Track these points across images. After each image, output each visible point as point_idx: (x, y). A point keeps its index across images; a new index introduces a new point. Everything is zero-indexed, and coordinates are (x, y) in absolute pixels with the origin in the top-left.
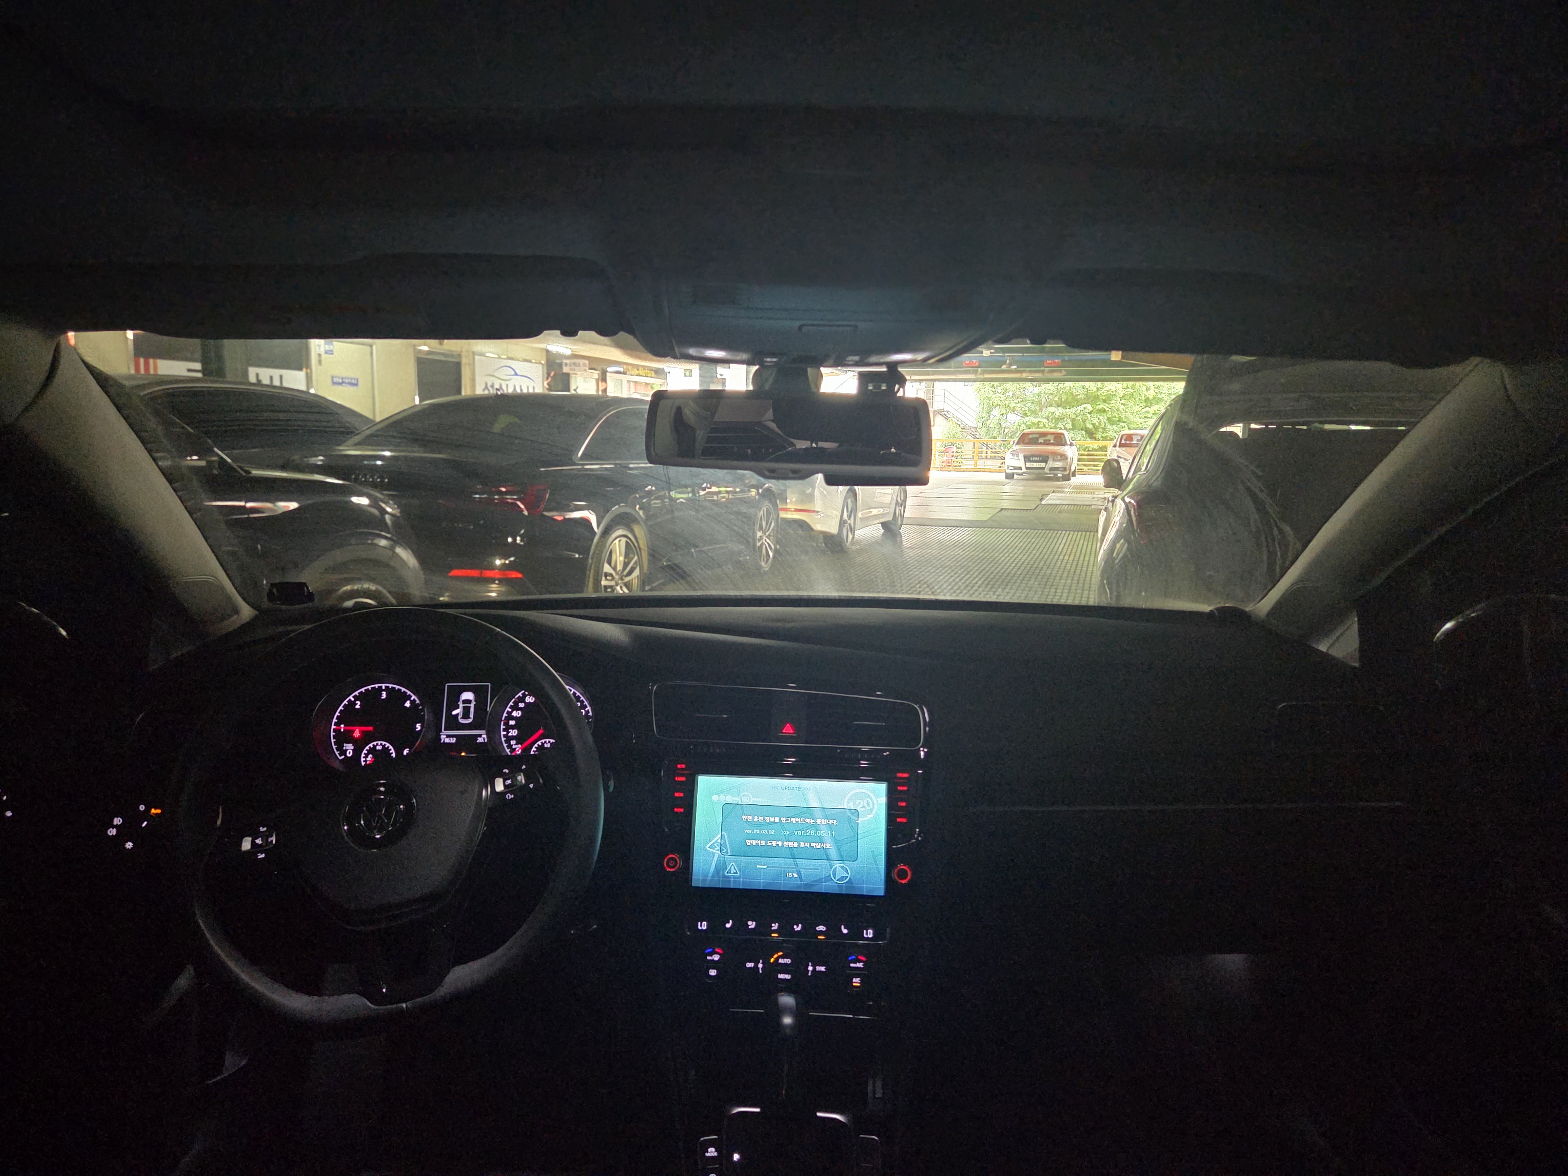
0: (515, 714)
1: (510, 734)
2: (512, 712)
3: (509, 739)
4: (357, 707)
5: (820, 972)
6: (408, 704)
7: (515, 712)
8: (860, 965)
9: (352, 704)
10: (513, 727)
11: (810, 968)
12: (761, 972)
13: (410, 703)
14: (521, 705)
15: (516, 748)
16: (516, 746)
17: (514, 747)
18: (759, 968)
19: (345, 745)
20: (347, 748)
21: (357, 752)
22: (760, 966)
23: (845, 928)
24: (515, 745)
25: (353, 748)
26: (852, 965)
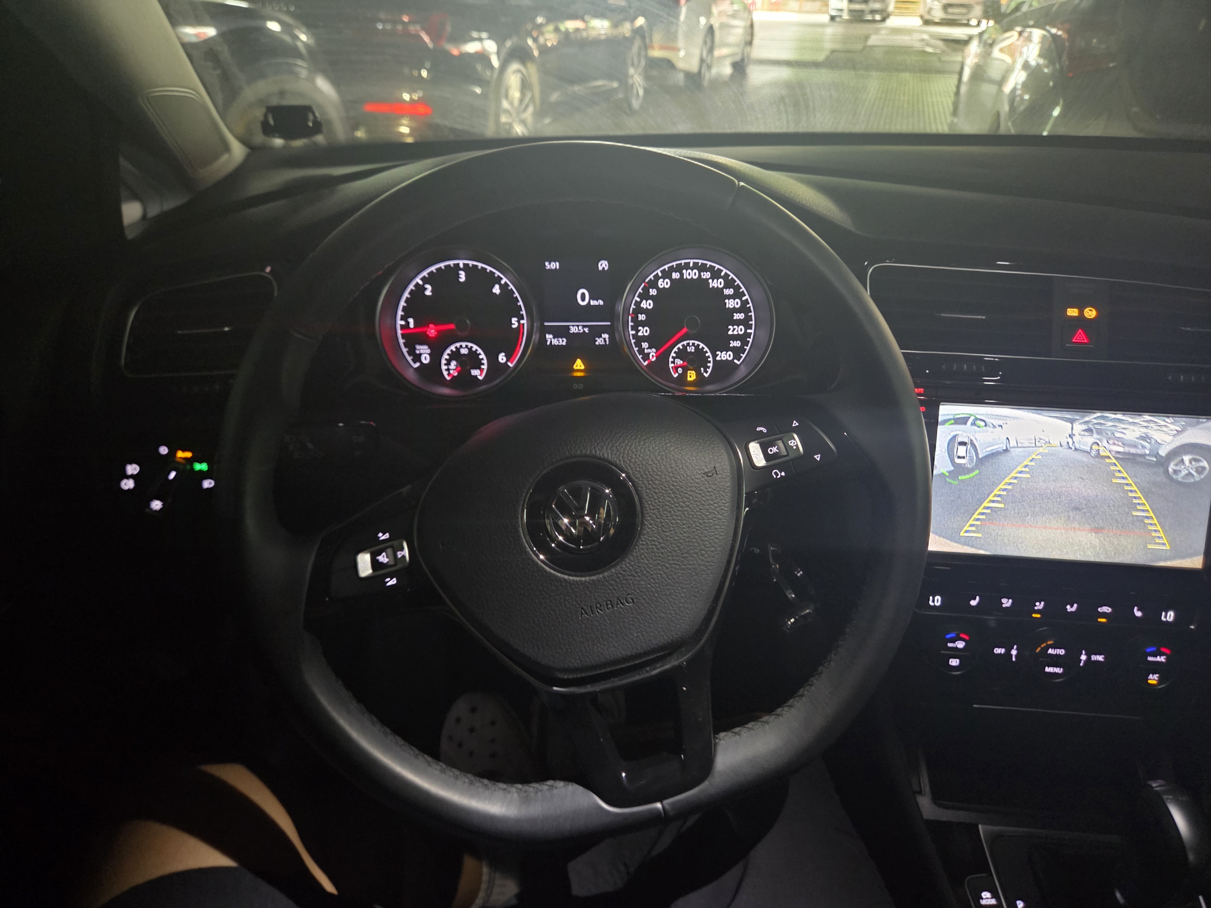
0: (645, 305)
1: (640, 334)
2: (641, 302)
3: (639, 340)
4: (428, 293)
5: (1097, 662)
6: (496, 290)
7: (644, 301)
8: (1162, 659)
9: (420, 289)
10: (643, 324)
11: (1083, 657)
12: (1014, 659)
13: (500, 289)
14: (653, 292)
15: (649, 354)
16: (649, 351)
17: (646, 351)
18: (1012, 655)
19: (418, 347)
20: (422, 352)
21: (436, 356)
22: (1014, 652)
23: (1138, 610)
24: (647, 349)
25: (429, 351)
26: (1150, 659)
